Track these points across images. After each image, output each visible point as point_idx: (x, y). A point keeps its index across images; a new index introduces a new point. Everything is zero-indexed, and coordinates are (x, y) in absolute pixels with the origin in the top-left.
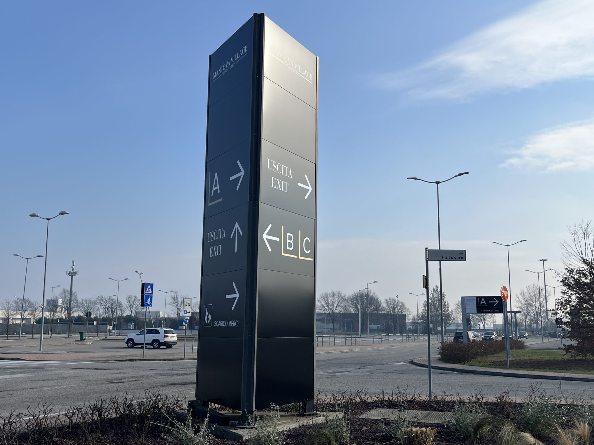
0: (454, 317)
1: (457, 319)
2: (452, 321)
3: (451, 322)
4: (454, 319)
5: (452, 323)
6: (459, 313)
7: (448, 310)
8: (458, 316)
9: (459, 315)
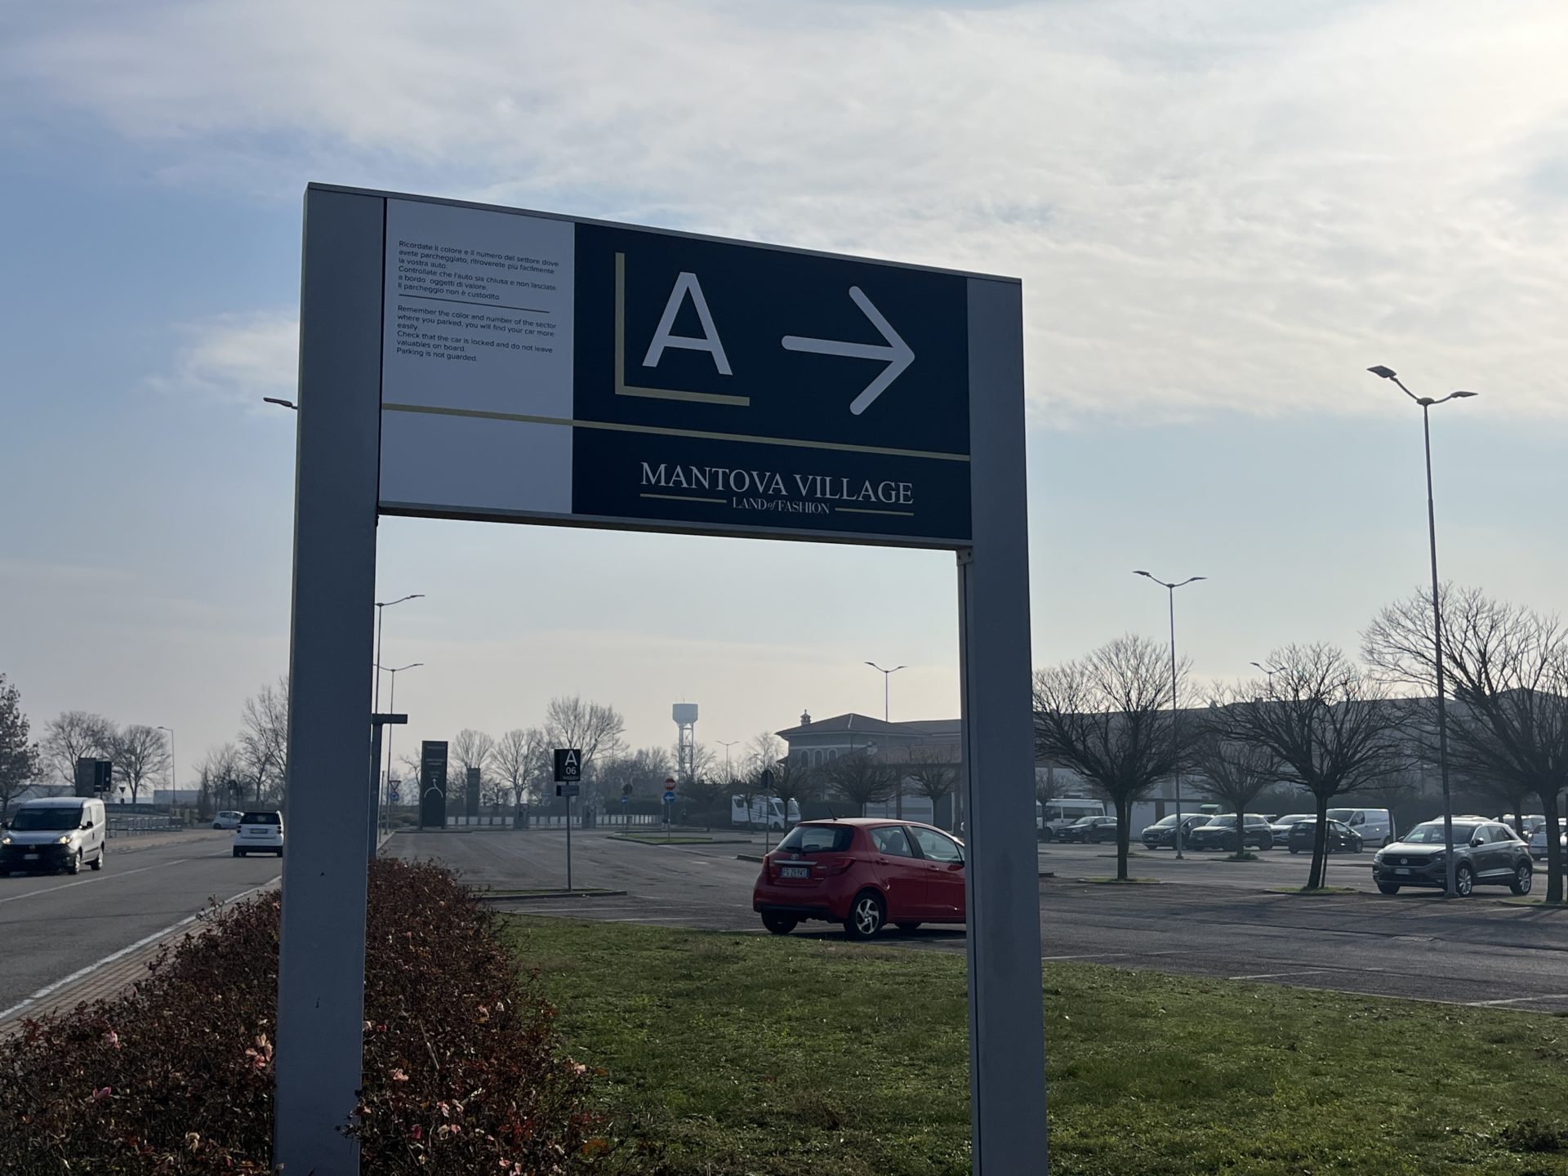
0: (42, 766)
1: (52, 771)
2: (33, 777)
3: (28, 782)
4: (41, 771)
5: (31, 785)
6: (58, 754)
7: (24, 743)
8: (56, 762)
9: (60, 758)
